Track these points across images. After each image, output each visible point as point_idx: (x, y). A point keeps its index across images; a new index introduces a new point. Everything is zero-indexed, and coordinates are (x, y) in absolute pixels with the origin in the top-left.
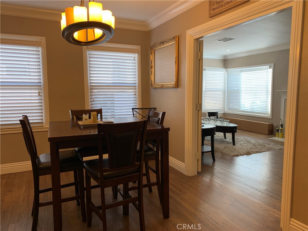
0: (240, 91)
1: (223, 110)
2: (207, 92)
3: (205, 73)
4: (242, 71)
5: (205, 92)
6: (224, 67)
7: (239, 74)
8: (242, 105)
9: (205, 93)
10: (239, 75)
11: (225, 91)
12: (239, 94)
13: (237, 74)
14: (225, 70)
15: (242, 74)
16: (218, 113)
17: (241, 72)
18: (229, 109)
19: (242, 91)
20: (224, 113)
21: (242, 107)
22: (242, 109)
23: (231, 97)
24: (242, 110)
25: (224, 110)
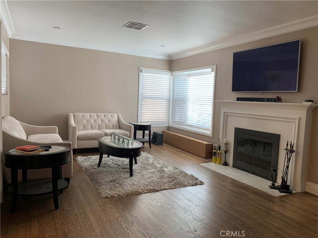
0: (187, 100)
1: (167, 122)
2: (146, 99)
3: (142, 75)
4: (189, 75)
5: (142, 99)
6: (170, 70)
7: (186, 79)
8: (189, 118)
9: (142, 101)
10: (186, 81)
11: (170, 100)
12: (185, 103)
13: (184, 79)
14: (169, 73)
15: (190, 80)
16: (151, 126)
17: (189, 77)
18: (175, 122)
19: (189, 101)
20: (168, 127)
21: (189, 120)
22: (189, 122)
23: (176, 106)
24: (189, 124)
25: (169, 123)
